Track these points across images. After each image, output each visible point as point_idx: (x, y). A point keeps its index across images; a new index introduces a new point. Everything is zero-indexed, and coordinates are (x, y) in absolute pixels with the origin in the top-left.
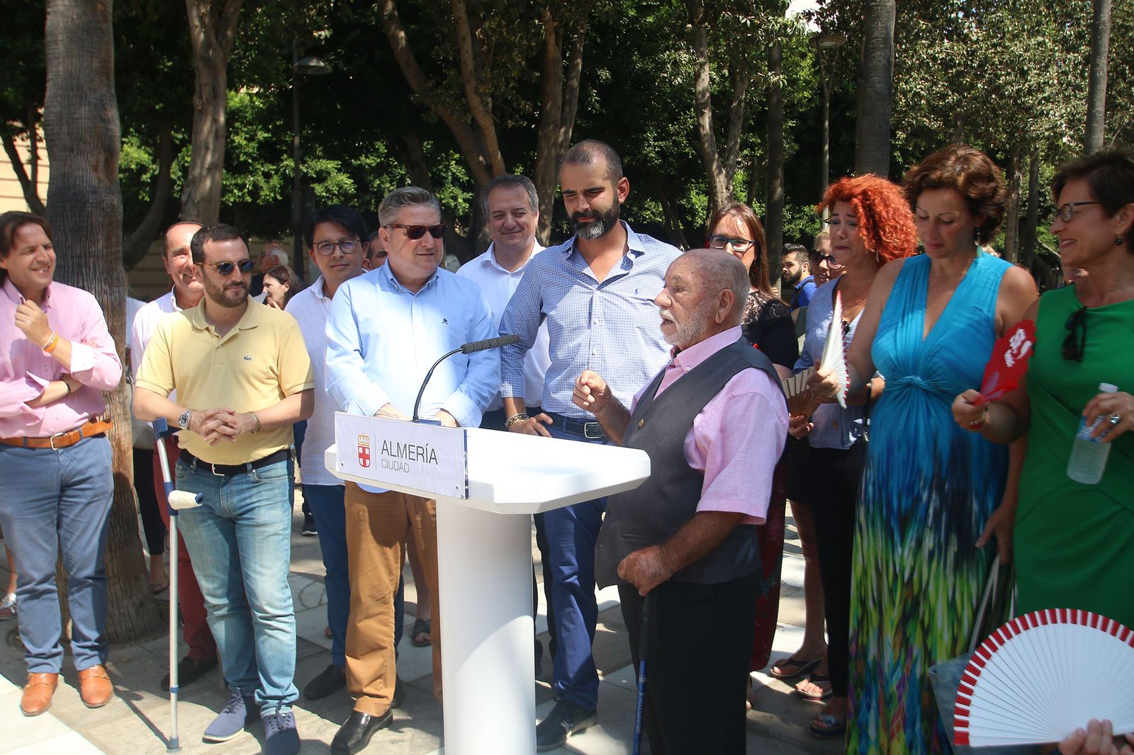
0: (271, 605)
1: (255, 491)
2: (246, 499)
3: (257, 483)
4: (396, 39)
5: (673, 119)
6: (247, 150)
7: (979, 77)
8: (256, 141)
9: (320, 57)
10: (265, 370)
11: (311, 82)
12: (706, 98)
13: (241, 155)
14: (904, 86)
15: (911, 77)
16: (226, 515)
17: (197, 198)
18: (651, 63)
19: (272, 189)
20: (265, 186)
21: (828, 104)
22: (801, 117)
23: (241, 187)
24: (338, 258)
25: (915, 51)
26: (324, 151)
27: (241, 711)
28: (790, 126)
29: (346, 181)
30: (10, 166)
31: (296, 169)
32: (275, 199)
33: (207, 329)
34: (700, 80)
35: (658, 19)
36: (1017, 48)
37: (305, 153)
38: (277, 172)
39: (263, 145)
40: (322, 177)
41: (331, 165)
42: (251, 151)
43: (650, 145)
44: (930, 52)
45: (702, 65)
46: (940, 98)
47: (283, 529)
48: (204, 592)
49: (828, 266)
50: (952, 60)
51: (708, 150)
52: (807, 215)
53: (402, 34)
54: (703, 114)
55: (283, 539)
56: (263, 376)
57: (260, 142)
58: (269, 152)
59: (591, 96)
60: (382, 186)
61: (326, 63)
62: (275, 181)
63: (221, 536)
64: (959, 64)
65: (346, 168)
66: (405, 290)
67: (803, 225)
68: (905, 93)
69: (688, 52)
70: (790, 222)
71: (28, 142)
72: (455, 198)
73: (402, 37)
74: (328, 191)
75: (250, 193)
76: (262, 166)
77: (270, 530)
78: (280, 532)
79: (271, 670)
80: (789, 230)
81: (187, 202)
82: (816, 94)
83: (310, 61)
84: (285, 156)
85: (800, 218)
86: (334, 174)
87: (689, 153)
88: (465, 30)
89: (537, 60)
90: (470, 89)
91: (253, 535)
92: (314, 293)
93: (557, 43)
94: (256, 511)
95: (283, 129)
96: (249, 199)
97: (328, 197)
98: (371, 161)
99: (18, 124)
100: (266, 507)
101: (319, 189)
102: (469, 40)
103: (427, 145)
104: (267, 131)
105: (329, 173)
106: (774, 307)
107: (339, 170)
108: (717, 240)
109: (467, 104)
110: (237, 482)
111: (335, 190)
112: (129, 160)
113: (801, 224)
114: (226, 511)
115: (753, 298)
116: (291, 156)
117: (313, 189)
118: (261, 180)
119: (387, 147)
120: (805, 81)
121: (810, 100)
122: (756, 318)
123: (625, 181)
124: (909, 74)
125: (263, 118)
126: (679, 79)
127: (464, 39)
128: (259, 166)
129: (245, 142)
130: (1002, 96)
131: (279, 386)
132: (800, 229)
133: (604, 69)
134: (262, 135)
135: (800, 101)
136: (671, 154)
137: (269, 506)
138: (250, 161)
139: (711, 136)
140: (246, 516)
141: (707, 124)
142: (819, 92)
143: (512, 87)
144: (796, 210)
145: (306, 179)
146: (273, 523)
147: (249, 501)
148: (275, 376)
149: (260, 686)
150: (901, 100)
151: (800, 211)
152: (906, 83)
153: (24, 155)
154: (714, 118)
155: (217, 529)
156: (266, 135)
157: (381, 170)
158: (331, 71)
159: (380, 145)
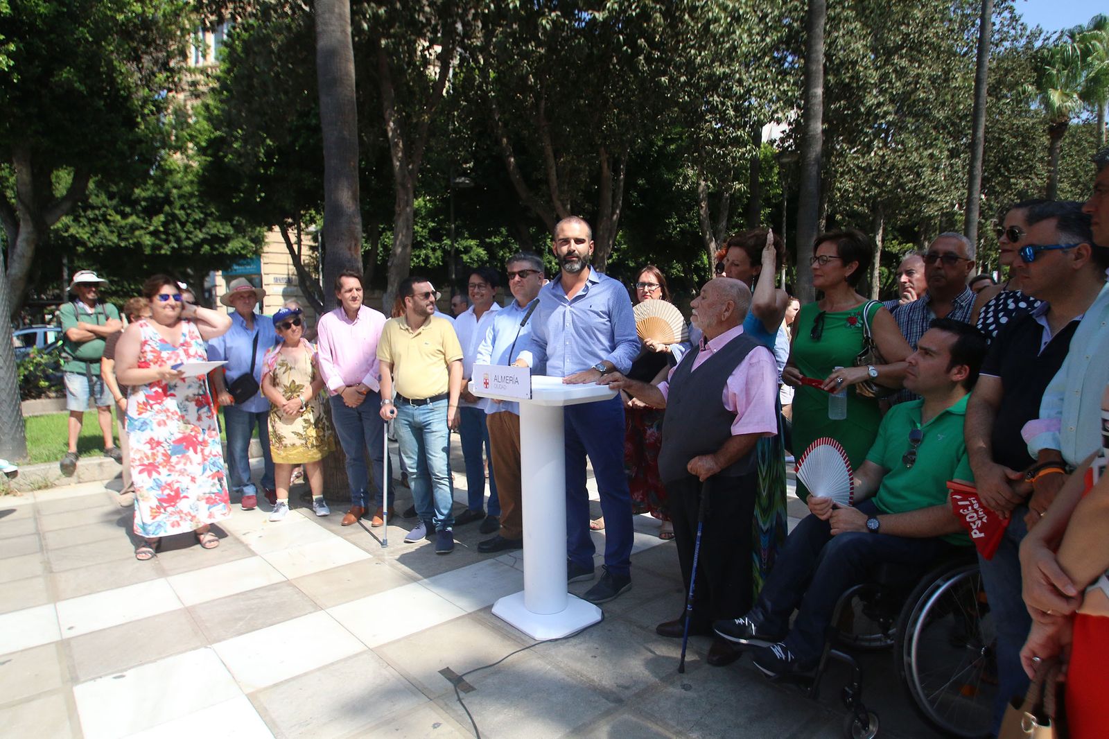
0: (439, 472)
1: (431, 414)
2: (426, 418)
3: (432, 410)
4: (509, 162)
6: (422, 234)
7: (888, 177)
8: (427, 229)
9: (466, 177)
11: (461, 192)
12: (703, 196)
13: (419, 237)
16: (418, 426)
19: (437, 259)
20: (432, 256)
23: (418, 257)
26: (469, 234)
27: (423, 529)
29: (482, 252)
30: (285, 245)
31: (452, 246)
32: (438, 264)
33: (407, 329)
34: (701, 186)
36: (915, 157)
37: (457, 235)
38: (440, 247)
39: (432, 231)
40: (467, 250)
41: (473, 243)
42: (424, 234)
48: (407, 466)
50: (871, 167)
53: (513, 159)
54: (701, 208)
55: (445, 439)
57: (430, 229)
58: (435, 235)
59: (633, 197)
61: (470, 180)
62: (439, 253)
63: (415, 437)
64: (875, 170)
65: (482, 244)
68: (839, 190)
69: (693, 169)
71: (296, 231)
72: (550, 262)
73: (512, 162)
74: (471, 258)
75: (423, 260)
76: (431, 244)
77: (439, 434)
78: (444, 435)
79: (441, 506)
81: (391, 267)
83: (460, 180)
84: (445, 238)
86: (475, 248)
88: (551, 162)
89: (596, 177)
90: (554, 197)
91: (431, 437)
93: (608, 167)
94: (432, 424)
95: (444, 221)
96: (423, 264)
97: (471, 263)
98: (497, 240)
99: (290, 220)
100: (436, 423)
101: (465, 258)
102: (554, 167)
103: (532, 230)
104: (434, 222)
105: (471, 248)
107: (478, 246)
110: (422, 408)
111: (475, 258)
114: (417, 424)
116: (448, 237)
117: (462, 258)
118: (430, 252)
119: (507, 231)
125: (432, 214)
126: (688, 186)
127: (551, 168)
128: (429, 244)
129: (421, 230)
130: (904, 190)
131: (444, 358)
133: (641, 179)
134: (431, 225)
135: (774, 195)
137: (438, 422)
138: (424, 241)
140: (427, 427)
141: (705, 213)
145: (458, 252)
146: (439, 431)
147: (428, 419)
148: (441, 353)
149: (436, 516)
150: (836, 194)
152: (841, 183)
153: (293, 239)
154: (709, 206)
155: (413, 433)
156: (433, 225)
157: (504, 245)
158: (472, 185)
159: (503, 230)
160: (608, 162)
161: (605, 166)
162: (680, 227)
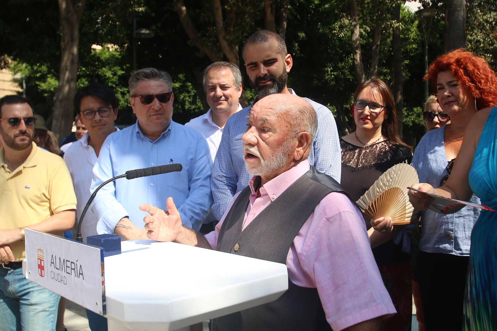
2: (24, 285)
4: (181, 11)
5: (342, 60)
6: (113, 80)
8: (117, 75)
9: (147, 28)
10: (39, 195)
12: (357, 44)
13: (109, 83)
14: (470, 37)
15: (474, 32)
16: (12, 296)
17: (61, 97)
18: (328, 29)
19: (126, 101)
20: (122, 99)
21: (427, 47)
22: (411, 59)
24: (98, 120)
25: (476, 18)
28: (406, 64)
32: (127, 106)
33: (3, 167)
34: (354, 34)
35: (331, 6)
39: (121, 78)
42: (115, 80)
43: (328, 75)
44: (485, 17)
45: (355, 26)
46: (490, 45)
47: (50, 307)
49: (439, 120)
51: (360, 73)
52: (416, 113)
53: (184, 8)
54: (356, 53)
55: (49, 315)
56: (38, 200)
57: (119, 76)
58: (124, 81)
59: (295, 47)
60: (185, 99)
61: (151, 31)
63: (9, 310)
66: (148, 139)
67: (414, 119)
68: (470, 41)
69: (347, 19)
70: (407, 117)
73: (184, 11)
76: (121, 88)
77: (40, 308)
78: (47, 309)
80: (406, 121)
81: (56, 100)
82: (419, 46)
83: (142, 30)
85: (412, 115)
87: (350, 78)
88: (218, 5)
90: (221, 37)
91: (29, 311)
92: (82, 143)
93: (272, 12)
94: (31, 294)
95: (130, 69)
100: (38, 292)
102: (220, 10)
104: (123, 70)
106: (401, 150)
108: (359, 103)
109: (220, 46)
110: (18, 273)
112: (50, 86)
113: (413, 118)
114: (11, 293)
115: (386, 144)
119: (185, 77)
120: (413, 39)
121: (416, 49)
122: (389, 158)
123: (289, 57)
124: (473, 31)
125: (120, 62)
126: (342, 34)
127: (217, 9)
128: (119, 89)
129: (112, 76)
131: (50, 208)
132: (412, 121)
133: (302, 32)
134: (120, 72)
135: (411, 50)
136: (341, 79)
137: (40, 291)
138: (114, 86)
139: (361, 65)
140: (24, 297)
141: (359, 58)
142: (422, 44)
143: (245, 36)
144: (410, 109)
146: (42, 303)
147: (26, 287)
148: (47, 200)
150: (468, 45)
151: (413, 111)
152: (471, 36)
154: (362, 55)
155: (6, 305)
156: (123, 72)
158: (153, 35)
159: (181, 76)
160: (272, 8)
161: (269, 11)
162: (334, 75)
